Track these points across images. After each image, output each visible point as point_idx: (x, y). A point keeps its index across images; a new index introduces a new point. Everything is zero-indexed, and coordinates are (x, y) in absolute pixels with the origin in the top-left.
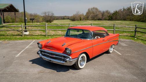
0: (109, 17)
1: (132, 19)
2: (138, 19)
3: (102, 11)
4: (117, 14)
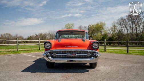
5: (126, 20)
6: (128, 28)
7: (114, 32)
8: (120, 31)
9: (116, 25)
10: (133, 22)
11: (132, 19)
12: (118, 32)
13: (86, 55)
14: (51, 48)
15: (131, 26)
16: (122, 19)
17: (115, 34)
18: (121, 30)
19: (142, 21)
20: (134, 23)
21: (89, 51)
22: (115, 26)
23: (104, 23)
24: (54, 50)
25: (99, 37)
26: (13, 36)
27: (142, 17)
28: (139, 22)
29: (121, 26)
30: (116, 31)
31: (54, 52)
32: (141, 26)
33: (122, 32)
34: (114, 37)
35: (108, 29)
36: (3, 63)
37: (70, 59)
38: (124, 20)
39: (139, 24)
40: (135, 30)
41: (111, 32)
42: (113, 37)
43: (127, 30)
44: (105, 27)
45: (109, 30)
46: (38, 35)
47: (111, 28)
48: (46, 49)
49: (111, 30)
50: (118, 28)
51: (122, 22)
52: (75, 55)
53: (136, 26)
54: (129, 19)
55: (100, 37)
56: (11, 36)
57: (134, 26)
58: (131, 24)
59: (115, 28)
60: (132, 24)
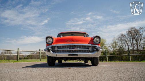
5: (126, 36)
6: (129, 44)
7: (115, 48)
8: (120, 47)
9: (117, 41)
10: (133, 38)
11: (132, 34)
12: (118, 48)
13: (88, 49)
14: (52, 43)
15: (132, 42)
16: (122, 35)
17: (116, 50)
18: (122, 46)
19: (143, 37)
20: (135, 39)
21: (90, 45)
22: (115, 42)
23: (104, 39)
24: (55, 45)
27: (141, 33)
28: (140, 38)
29: (122, 42)
30: (117, 47)
31: (56, 47)
32: (142, 42)
33: (123, 48)
34: (115, 53)
35: (108, 46)
37: (71, 53)
38: (124, 36)
39: (140, 40)
40: (136, 46)
41: (112, 48)
43: (128, 45)
44: (105, 43)
45: (110, 47)
47: (112, 44)
48: (48, 44)
49: (111, 47)
50: (118, 44)
51: (122, 38)
53: (136, 41)
54: (129, 35)
57: (134, 42)
58: (131, 40)
59: (115, 44)
60: (133, 40)
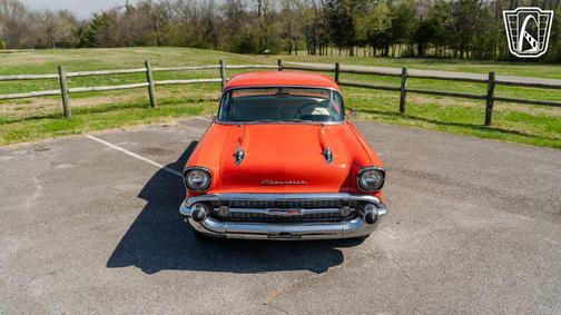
0: (79, 34)
1: (165, 41)
2: (184, 40)
3: (44, 12)
4: (107, 25)
13: (337, 210)
14: (209, 187)
17: (447, 6)
25: (380, 22)
26: (31, 11)
31: (222, 202)
33: (476, 1)
36: (28, 205)
37: (278, 229)
42: (436, 23)
46: (134, 6)
52: (296, 213)
55: (384, 21)
56: (22, 8)
